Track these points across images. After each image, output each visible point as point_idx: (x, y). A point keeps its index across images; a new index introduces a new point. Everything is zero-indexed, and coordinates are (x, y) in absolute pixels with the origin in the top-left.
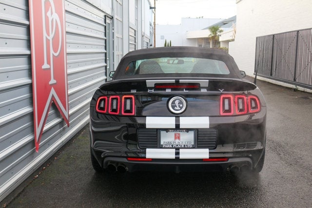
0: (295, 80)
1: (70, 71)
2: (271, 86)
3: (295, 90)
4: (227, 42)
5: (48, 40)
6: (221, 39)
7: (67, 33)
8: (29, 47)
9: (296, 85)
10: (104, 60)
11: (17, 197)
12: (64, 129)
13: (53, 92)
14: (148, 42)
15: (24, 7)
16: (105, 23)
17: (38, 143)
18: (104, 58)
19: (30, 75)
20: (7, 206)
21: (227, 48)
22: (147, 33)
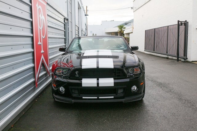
0: (167, 53)
1: (50, 47)
2: (154, 57)
3: (167, 58)
4: (128, 34)
5: (40, 30)
6: (125, 33)
7: (48, 26)
8: (32, 32)
9: (168, 55)
10: (64, 43)
11: (29, 109)
12: (47, 77)
13: (42, 57)
14: (84, 34)
15: (30, 12)
16: (65, 22)
17: (37, 83)
18: (64, 41)
19: (33, 48)
20: (25, 113)
21: (128, 37)
22: (84, 29)
